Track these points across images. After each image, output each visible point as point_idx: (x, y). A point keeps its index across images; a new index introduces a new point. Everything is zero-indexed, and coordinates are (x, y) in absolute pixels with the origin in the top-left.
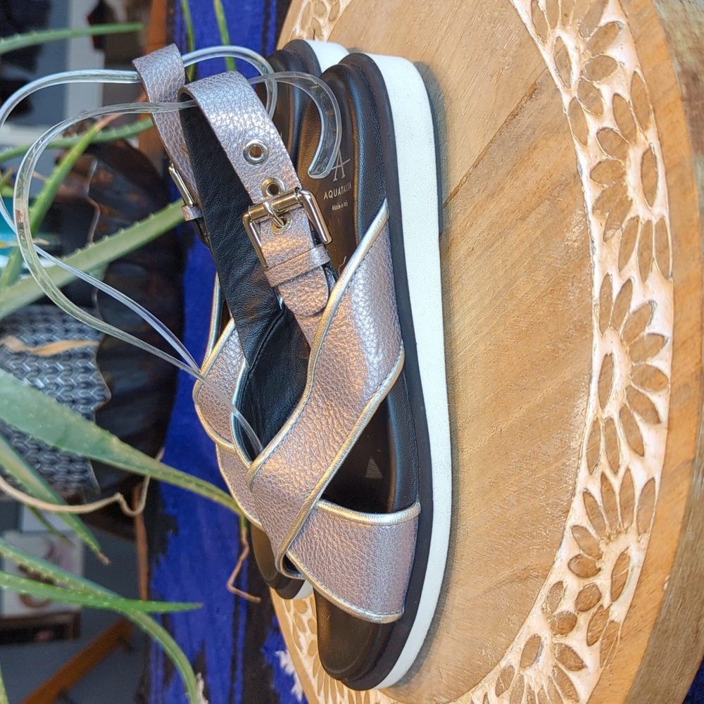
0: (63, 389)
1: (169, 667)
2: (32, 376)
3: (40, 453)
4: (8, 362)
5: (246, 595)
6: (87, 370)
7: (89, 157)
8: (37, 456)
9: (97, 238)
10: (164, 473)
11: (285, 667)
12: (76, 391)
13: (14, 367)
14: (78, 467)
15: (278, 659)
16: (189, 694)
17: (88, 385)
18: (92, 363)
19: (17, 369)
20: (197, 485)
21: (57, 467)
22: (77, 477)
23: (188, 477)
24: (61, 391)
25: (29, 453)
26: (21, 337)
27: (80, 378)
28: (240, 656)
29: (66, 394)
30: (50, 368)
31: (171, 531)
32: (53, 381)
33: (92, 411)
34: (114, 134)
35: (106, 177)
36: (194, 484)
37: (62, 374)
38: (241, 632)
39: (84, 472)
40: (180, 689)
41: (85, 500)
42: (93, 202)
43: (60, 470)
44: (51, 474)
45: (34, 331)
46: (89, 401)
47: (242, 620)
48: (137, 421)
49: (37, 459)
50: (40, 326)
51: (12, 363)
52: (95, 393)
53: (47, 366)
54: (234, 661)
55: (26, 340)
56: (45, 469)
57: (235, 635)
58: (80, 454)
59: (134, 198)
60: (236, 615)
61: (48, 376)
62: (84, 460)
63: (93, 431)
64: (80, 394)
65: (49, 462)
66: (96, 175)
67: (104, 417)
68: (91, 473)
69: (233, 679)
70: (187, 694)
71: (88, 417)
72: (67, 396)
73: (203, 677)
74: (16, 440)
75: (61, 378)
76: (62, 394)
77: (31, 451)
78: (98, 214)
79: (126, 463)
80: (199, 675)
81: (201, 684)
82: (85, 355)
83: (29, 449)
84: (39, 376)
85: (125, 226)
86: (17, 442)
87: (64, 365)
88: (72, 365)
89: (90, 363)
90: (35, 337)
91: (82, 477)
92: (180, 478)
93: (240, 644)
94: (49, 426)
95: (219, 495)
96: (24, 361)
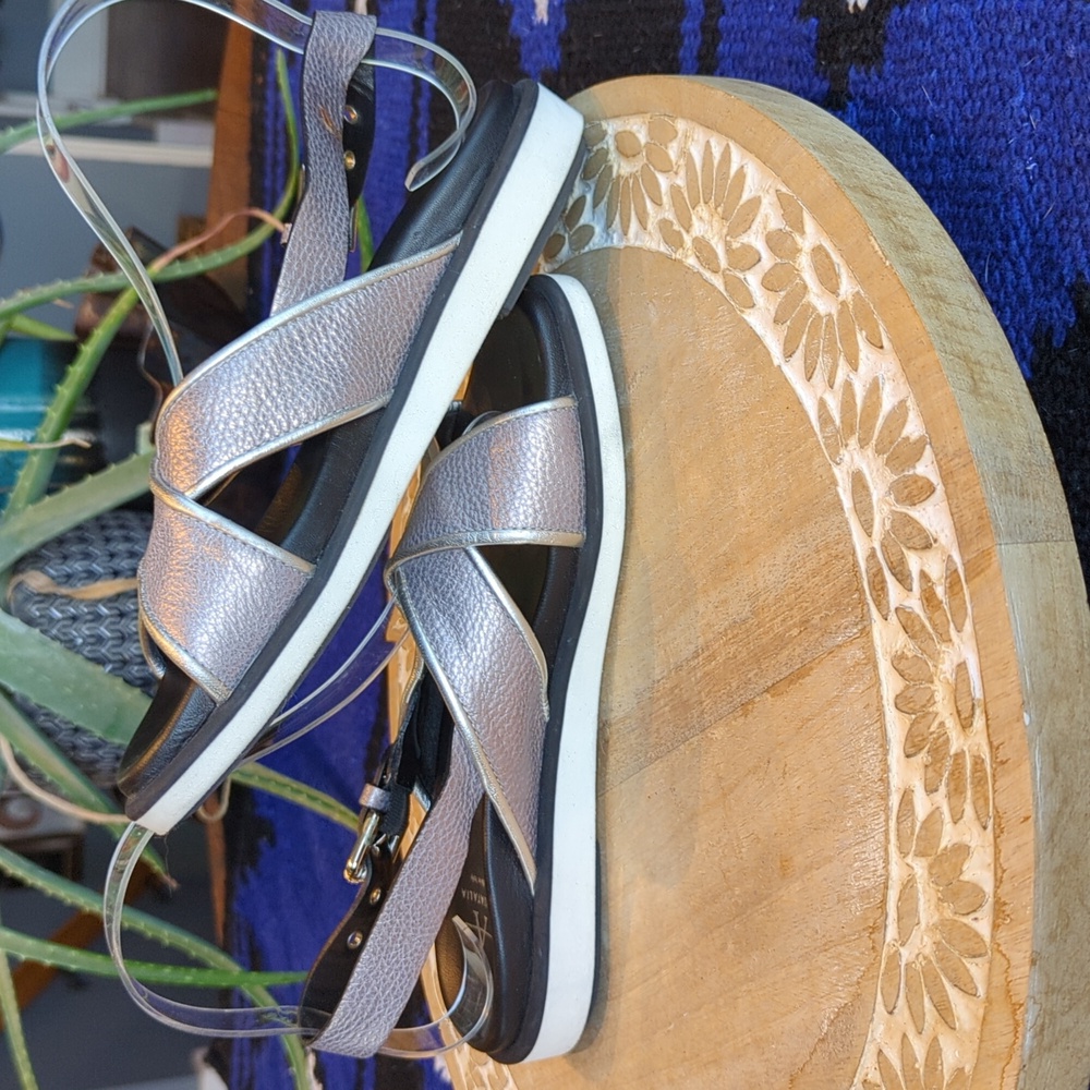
0: (110, 643)
2: (64, 626)
3: (78, 734)
4: (29, 606)
8: (73, 739)
10: (261, 778)
11: (441, 1071)
13: (38, 613)
15: (431, 1061)
16: (294, 1070)
19: (41, 616)
20: (309, 797)
21: (101, 752)
23: (296, 785)
24: (107, 647)
25: (61, 736)
26: (47, 568)
29: (114, 650)
30: (89, 613)
31: (265, 839)
32: (93, 632)
36: (305, 796)
37: (108, 621)
42: (151, 379)
43: (106, 756)
44: (93, 762)
45: (65, 558)
49: (72, 743)
50: (74, 549)
51: (34, 608)
53: (86, 610)
55: (52, 572)
56: (83, 755)
61: (88, 625)
65: (90, 746)
70: (290, 1069)
72: (114, 654)
74: (43, 718)
75: (106, 628)
76: (108, 650)
77: (64, 733)
81: (312, 1059)
83: (61, 730)
84: (75, 626)
86: (45, 721)
87: (110, 609)
88: (121, 608)
90: (67, 569)
92: (285, 786)
94: (94, 705)
95: (341, 812)
96: (51, 605)
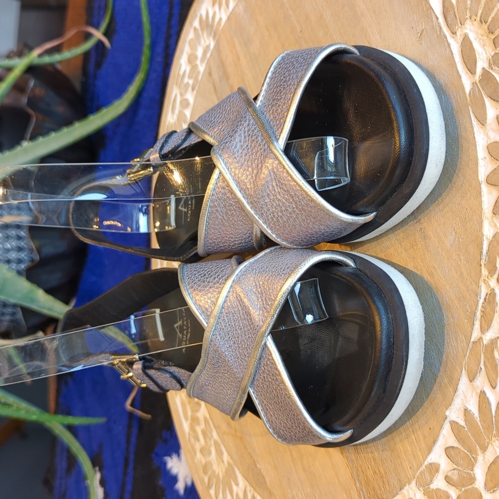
1: (72, 461)
5: (139, 413)
6: (19, 238)
7: (27, 76)
9: (33, 138)
11: (171, 468)
12: (11, 253)
14: (10, 310)
15: (165, 464)
16: (89, 482)
17: (20, 249)
18: (24, 232)
22: (8, 318)
27: (14, 243)
28: (132, 457)
29: (4, 255)
33: (22, 269)
34: (47, 59)
35: (40, 92)
38: (133, 440)
39: (13, 314)
40: (81, 478)
41: (14, 335)
42: (30, 111)
46: (20, 261)
47: (135, 431)
48: (56, 277)
52: (25, 255)
54: (126, 460)
57: (128, 441)
58: (13, 301)
59: (60, 109)
60: (129, 427)
62: (15, 306)
63: (24, 285)
64: (13, 255)
66: (32, 90)
67: (32, 274)
68: (20, 316)
69: (125, 474)
71: (19, 273)
72: (4, 257)
73: (100, 470)
78: (34, 120)
79: (49, 309)
80: (97, 468)
81: (98, 476)
82: (18, 227)
85: (55, 130)
88: (9, 233)
89: (22, 233)
91: (12, 318)
93: (132, 448)
